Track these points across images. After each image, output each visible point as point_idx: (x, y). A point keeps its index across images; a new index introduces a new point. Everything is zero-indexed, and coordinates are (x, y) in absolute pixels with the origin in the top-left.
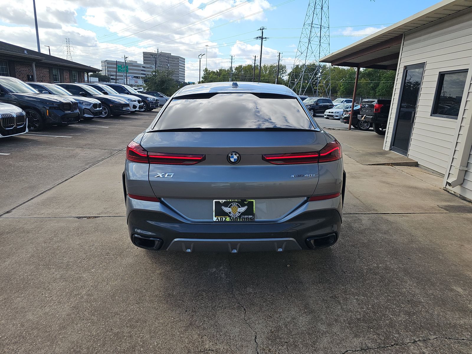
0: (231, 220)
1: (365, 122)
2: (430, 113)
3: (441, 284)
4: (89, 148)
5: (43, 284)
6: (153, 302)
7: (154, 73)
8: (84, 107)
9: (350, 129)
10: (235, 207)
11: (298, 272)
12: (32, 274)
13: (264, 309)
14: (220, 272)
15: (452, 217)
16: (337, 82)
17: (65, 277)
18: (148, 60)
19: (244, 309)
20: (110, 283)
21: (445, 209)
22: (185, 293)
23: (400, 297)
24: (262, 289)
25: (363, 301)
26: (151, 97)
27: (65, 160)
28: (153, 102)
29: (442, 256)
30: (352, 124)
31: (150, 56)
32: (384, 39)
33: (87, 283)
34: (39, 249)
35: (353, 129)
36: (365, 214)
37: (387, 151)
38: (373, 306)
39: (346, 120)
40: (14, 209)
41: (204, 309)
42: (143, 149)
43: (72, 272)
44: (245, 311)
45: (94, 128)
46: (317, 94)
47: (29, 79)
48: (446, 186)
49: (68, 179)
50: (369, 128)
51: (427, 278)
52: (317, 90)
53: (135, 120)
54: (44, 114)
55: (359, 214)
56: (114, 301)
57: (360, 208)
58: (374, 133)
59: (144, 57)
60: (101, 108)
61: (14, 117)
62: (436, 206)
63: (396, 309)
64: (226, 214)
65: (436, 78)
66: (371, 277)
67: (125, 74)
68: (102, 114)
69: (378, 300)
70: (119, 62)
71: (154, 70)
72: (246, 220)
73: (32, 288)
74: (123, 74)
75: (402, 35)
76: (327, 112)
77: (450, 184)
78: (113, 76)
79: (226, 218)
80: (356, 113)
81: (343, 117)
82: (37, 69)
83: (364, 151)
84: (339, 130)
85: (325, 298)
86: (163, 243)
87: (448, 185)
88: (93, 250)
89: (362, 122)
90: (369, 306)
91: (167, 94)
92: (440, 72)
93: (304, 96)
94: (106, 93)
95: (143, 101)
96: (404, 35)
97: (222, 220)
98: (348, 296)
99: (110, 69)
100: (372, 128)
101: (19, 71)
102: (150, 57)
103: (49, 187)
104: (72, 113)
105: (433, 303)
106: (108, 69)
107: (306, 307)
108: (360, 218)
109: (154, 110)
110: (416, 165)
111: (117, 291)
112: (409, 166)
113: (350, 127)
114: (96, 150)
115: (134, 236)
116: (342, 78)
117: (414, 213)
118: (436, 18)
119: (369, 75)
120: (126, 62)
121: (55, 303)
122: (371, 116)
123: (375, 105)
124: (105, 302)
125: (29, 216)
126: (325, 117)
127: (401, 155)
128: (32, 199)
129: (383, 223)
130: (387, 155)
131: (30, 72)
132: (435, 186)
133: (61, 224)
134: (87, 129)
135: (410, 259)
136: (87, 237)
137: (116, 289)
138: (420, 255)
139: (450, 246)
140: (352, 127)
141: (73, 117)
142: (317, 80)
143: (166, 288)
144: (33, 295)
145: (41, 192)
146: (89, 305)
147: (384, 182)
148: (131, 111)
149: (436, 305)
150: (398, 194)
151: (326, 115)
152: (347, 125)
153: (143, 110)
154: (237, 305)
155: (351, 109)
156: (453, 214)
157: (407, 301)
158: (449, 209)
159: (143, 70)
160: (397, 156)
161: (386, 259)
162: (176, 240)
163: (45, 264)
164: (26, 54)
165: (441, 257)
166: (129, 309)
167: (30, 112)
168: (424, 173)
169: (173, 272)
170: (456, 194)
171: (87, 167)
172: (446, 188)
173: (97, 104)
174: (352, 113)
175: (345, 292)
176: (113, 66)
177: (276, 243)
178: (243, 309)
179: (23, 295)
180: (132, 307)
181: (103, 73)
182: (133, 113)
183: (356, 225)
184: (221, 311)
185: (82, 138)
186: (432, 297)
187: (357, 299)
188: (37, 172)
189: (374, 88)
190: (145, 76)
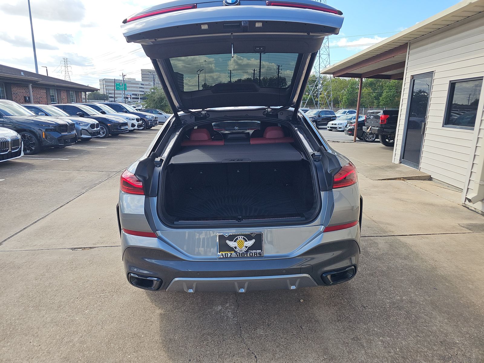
0: (237, 256)
1: (371, 134)
2: (442, 124)
3: (475, 319)
4: (86, 171)
5: (32, 330)
6: (152, 350)
7: (153, 90)
8: (81, 128)
9: (355, 141)
10: (242, 241)
11: (313, 309)
12: (21, 317)
13: (277, 356)
14: (226, 311)
15: (477, 237)
16: (338, 93)
17: (56, 321)
18: (146, 77)
19: (255, 356)
20: (106, 327)
21: (467, 228)
22: (187, 337)
23: (431, 337)
24: (273, 330)
25: (389, 344)
26: (149, 115)
27: (61, 184)
28: (152, 120)
29: (472, 285)
30: (357, 136)
31: (148, 73)
32: (388, 48)
33: (80, 327)
34: (29, 287)
35: (358, 141)
36: (381, 236)
37: (396, 164)
38: (401, 349)
39: (351, 132)
40: (5, 240)
41: (210, 357)
42: (138, 179)
43: (64, 314)
44: (256, 359)
45: (92, 148)
46: (319, 105)
47: (26, 101)
48: (465, 202)
49: (63, 206)
50: (375, 139)
51: (459, 312)
52: (318, 101)
53: (133, 140)
54: (40, 137)
55: (374, 236)
56: (110, 349)
57: (375, 230)
58: (381, 145)
59: (142, 74)
60: (99, 128)
61: (9, 141)
62: (457, 226)
63: (428, 353)
64: (231, 249)
65: (447, 87)
66: (395, 313)
67: (124, 92)
68: (99, 134)
69: (406, 341)
70: (117, 80)
71: (153, 87)
72: (254, 255)
73: (19, 335)
74: (121, 92)
75: (407, 43)
76: (330, 124)
77: (470, 201)
78: (112, 94)
79: (231, 254)
80: (361, 124)
81: (347, 129)
82: (33, 90)
83: (372, 164)
84: (344, 142)
85: (346, 341)
86: (162, 283)
87: (467, 201)
88: (88, 287)
89: (368, 134)
90: (396, 349)
91: (166, 111)
92: (450, 81)
93: (306, 109)
94: (104, 113)
95: (141, 119)
96: (409, 44)
97: (227, 256)
98: (371, 338)
99: (108, 88)
100: (378, 140)
101: (16, 93)
102: (148, 75)
103: (43, 215)
104: (69, 134)
105: (470, 343)
106: (106, 87)
107: (325, 353)
108: (376, 241)
109: (153, 128)
110: (430, 178)
111: (113, 336)
112: (421, 180)
113: (355, 139)
114: (93, 172)
115: (130, 274)
116: (343, 88)
117: (434, 234)
118: (443, 25)
119: (371, 84)
120: (124, 79)
121: (44, 353)
122: (377, 127)
123: (380, 116)
124: (99, 351)
125: (21, 248)
126: (328, 129)
127: (412, 169)
128: (25, 229)
129: (401, 247)
130: (397, 169)
131: (27, 94)
132: (453, 202)
133: (54, 257)
134: (84, 151)
135: (436, 289)
136: (82, 271)
137: (112, 334)
138: (447, 284)
139: (479, 272)
140: (357, 139)
141: (70, 139)
142: (318, 91)
143: (166, 332)
144: (20, 343)
145: (35, 221)
146: (81, 354)
147: (397, 199)
148: (129, 130)
149: (473, 347)
150: (414, 212)
151: (329, 127)
152: (353, 138)
153: (141, 128)
154: (247, 351)
155: (355, 120)
156: (477, 234)
157: (440, 341)
158: (472, 228)
159: (141, 88)
160: (407, 169)
161: (410, 290)
162: (176, 279)
163: (35, 305)
164: (23, 76)
165: (470, 286)
166: (126, 360)
167: (26, 134)
168: (439, 187)
169: (174, 311)
170: (477, 211)
171: (84, 191)
172: (465, 204)
173: (94, 124)
174: (357, 124)
175: (368, 332)
176: (111, 84)
177: (288, 281)
178: (253, 357)
179: (9, 344)
180: (129, 356)
181: (101, 92)
182: (131, 132)
183: (372, 250)
184: (229, 360)
185: (79, 161)
186: (468, 336)
187: (382, 341)
188: (31, 198)
189: (377, 98)
190: (144, 93)
